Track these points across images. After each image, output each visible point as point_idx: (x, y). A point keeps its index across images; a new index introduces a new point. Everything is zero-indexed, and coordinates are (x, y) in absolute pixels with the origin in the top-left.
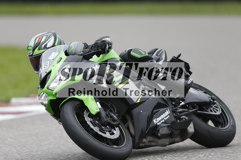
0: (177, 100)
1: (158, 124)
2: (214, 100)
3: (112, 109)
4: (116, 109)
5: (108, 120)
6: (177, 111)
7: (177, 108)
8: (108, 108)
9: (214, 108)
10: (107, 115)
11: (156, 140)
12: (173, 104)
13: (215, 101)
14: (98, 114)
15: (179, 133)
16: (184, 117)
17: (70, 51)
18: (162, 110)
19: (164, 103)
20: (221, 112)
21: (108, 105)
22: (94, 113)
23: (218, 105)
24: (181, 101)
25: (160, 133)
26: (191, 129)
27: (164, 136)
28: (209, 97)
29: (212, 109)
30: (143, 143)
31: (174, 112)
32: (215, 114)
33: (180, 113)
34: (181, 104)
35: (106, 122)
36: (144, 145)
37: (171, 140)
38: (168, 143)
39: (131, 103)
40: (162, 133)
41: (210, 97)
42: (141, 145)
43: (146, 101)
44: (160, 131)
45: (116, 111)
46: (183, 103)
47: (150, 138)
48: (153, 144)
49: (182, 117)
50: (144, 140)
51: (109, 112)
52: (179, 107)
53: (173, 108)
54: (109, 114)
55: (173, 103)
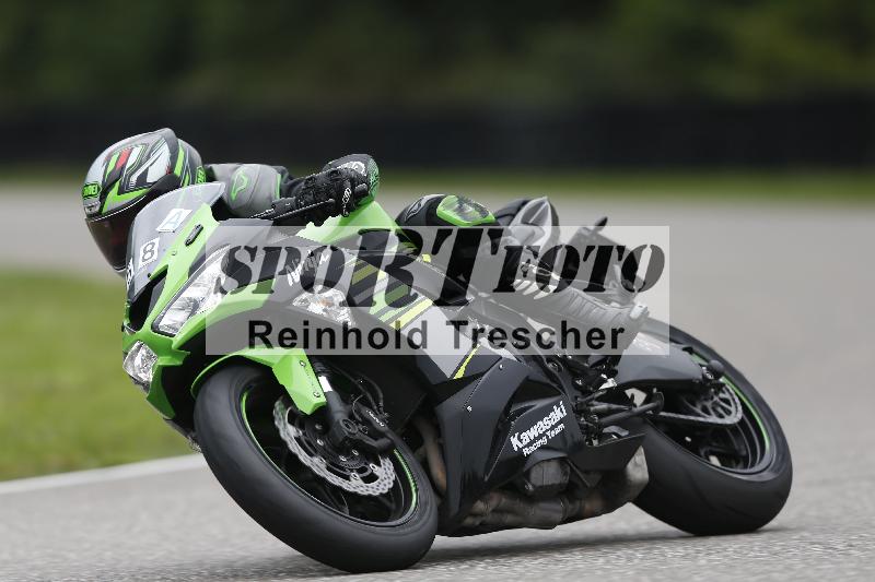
0: (591, 373)
1: (526, 451)
2: (718, 375)
3: (369, 395)
4: (381, 396)
5: (355, 430)
6: (592, 409)
7: (591, 400)
8: (358, 392)
9: (716, 404)
10: (351, 416)
11: (519, 505)
12: (577, 387)
13: (721, 380)
14: (322, 413)
15: (598, 484)
16: (613, 429)
17: (233, 196)
18: (540, 404)
19: (548, 381)
20: (740, 415)
21: (356, 382)
22: (308, 410)
23: (731, 394)
24: (605, 376)
25: (533, 481)
26: (638, 469)
27: (546, 493)
28: (701, 366)
29: (709, 404)
30: (475, 515)
31: (578, 411)
32: (720, 421)
33: (601, 414)
34: (604, 386)
35: (346, 438)
36: (477, 523)
37: (570, 506)
38: (559, 517)
39: (434, 381)
40: (539, 484)
41: (706, 364)
42: (469, 521)
43: (486, 375)
44: (533, 475)
45: (381, 404)
46: (610, 383)
47: (501, 500)
48: (509, 518)
49: (606, 430)
50: (480, 506)
51: (360, 406)
52: (597, 395)
53: (576, 398)
54: (358, 412)
55: (579, 382)
